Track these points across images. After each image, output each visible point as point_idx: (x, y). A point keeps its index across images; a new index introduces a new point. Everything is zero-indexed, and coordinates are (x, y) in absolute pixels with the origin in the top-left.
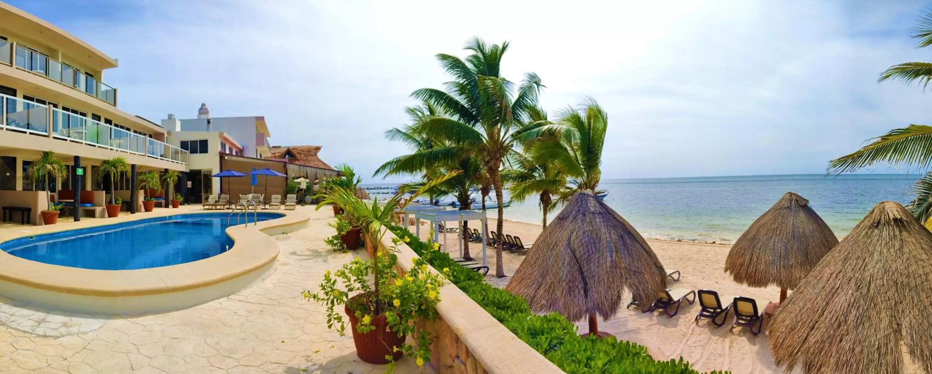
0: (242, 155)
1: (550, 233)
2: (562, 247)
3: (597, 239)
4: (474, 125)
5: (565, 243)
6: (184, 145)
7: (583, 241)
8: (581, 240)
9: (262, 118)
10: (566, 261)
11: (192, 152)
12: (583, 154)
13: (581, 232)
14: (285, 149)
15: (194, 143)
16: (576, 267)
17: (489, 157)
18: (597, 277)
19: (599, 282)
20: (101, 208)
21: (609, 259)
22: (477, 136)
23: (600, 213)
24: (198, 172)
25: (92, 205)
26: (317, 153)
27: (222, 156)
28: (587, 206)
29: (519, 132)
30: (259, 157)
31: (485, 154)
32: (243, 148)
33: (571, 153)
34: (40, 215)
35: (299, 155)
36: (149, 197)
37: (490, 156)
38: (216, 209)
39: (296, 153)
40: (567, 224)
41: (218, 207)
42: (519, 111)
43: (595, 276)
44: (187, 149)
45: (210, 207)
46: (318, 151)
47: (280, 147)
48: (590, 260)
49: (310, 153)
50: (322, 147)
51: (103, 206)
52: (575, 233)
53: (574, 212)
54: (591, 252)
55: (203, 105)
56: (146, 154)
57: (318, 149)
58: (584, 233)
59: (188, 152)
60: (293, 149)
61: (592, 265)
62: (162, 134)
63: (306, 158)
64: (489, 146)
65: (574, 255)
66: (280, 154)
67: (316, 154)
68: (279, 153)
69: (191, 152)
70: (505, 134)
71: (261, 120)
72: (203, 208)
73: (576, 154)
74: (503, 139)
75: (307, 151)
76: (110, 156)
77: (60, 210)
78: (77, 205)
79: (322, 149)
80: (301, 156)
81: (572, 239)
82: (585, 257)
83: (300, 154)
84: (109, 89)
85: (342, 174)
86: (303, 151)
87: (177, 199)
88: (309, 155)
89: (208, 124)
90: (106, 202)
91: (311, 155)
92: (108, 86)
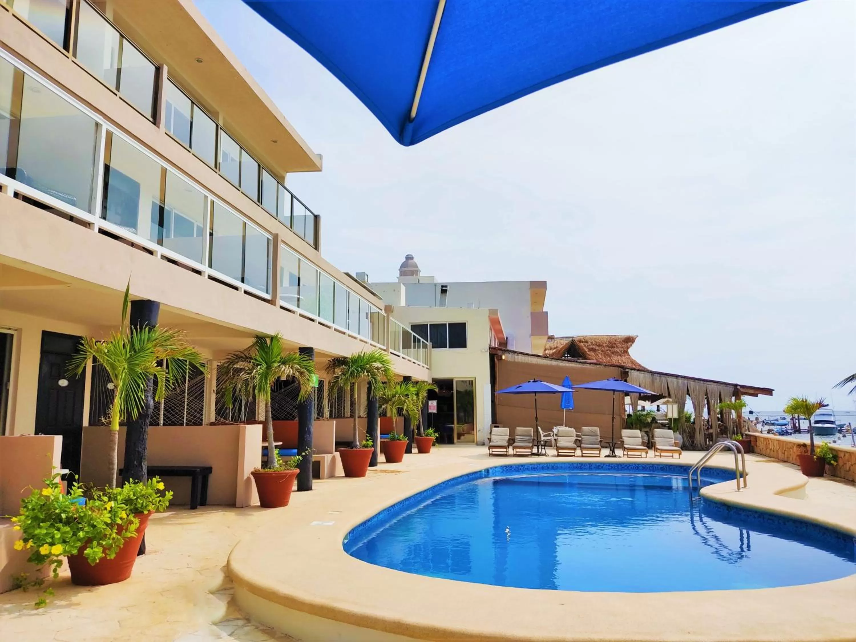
6: (421, 330)
9: (544, 284)
11: (435, 346)
14: (565, 342)
15: (438, 328)
20: (330, 457)
24: (447, 384)
26: (628, 348)
27: (493, 353)
35: (593, 353)
39: (586, 350)
46: (630, 346)
49: (616, 349)
50: (636, 336)
51: (332, 452)
55: (409, 258)
57: (629, 340)
59: (429, 344)
60: (580, 341)
67: (626, 352)
68: (551, 349)
69: (433, 347)
75: (608, 346)
79: (637, 341)
80: (597, 355)
83: (594, 351)
84: (308, 213)
85: (742, 390)
86: (599, 346)
87: (427, 435)
88: (613, 353)
89: (444, 295)
90: (338, 444)
91: (617, 352)
92: (306, 208)
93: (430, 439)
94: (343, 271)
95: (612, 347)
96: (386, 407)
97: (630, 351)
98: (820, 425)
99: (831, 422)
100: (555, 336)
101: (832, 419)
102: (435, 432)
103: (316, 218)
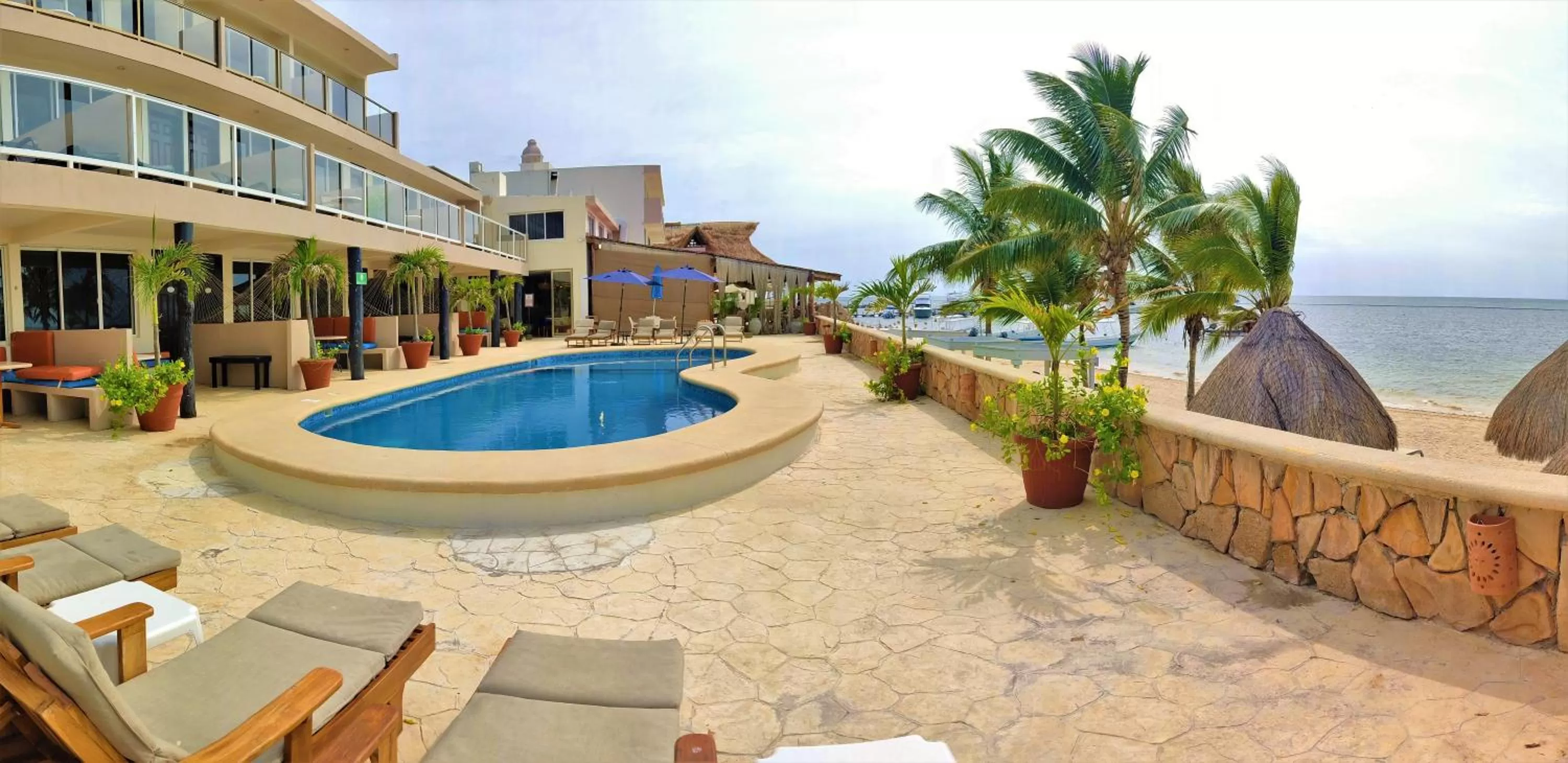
0: (619, 238)
1: (1231, 366)
2: (1251, 383)
3: (1299, 373)
4: (1086, 196)
5: (1256, 377)
6: (516, 222)
7: (1281, 375)
8: (1277, 374)
9: (656, 169)
10: (1257, 401)
11: (533, 237)
12: (1265, 252)
13: (1277, 363)
14: (691, 229)
15: (536, 218)
16: (1271, 408)
17: (1109, 253)
18: (1299, 421)
19: (1303, 429)
20: (392, 350)
21: (1316, 399)
22: (1094, 216)
23: (1302, 339)
24: (544, 277)
25: (372, 345)
26: (750, 235)
27: (591, 244)
28: (1285, 329)
29: (1158, 212)
30: (647, 244)
31: (1104, 246)
32: (620, 227)
33: (1244, 247)
34: (296, 366)
35: (715, 240)
36: (471, 327)
37: (1112, 250)
38: (592, 346)
39: (709, 237)
40: (1256, 352)
41: (595, 342)
42: (1160, 175)
43: (1297, 420)
44: (524, 232)
45: (580, 342)
46: (752, 232)
47: (678, 225)
48: (1291, 399)
49: (738, 237)
50: (758, 223)
51: (395, 346)
52: (1269, 364)
53: (1266, 337)
54: (1291, 390)
55: (531, 143)
56: (463, 241)
57: (751, 227)
58: (1281, 364)
59: (525, 236)
60: (705, 228)
61: (1293, 406)
62: (477, 202)
63: (730, 246)
64: (1108, 233)
65: (1268, 392)
66: (679, 239)
67: (747, 239)
68: (677, 236)
69: (530, 238)
70: (1137, 214)
71: (652, 172)
72: (565, 344)
73: (1252, 249)
74: (1134, 220)
75: (731, 233)
76: (407, 247)
77: (336, 356)
78: (357, 346)
79: (758, 227)
80: (720, 243)
81: (1266, 371)
82: (1283, 395)
83: (717, 237)
84: (383, 112)
85: (817, 276)
86: (722, 233)
87: (514, 329)
88: (735, 240)
89: (554, 181)
90: (402, 339)
91: (739, 240)
92: (381, 107)
93: (516, 334)
94: (427, 165)
95: (735, 234)
96: (460, 302)
97: (751, 238)
98: (919, 308)
99: (928, 306)
100: (682, 223)
101: (928, 303)
102: (522, 325)
103: (394, 115)
